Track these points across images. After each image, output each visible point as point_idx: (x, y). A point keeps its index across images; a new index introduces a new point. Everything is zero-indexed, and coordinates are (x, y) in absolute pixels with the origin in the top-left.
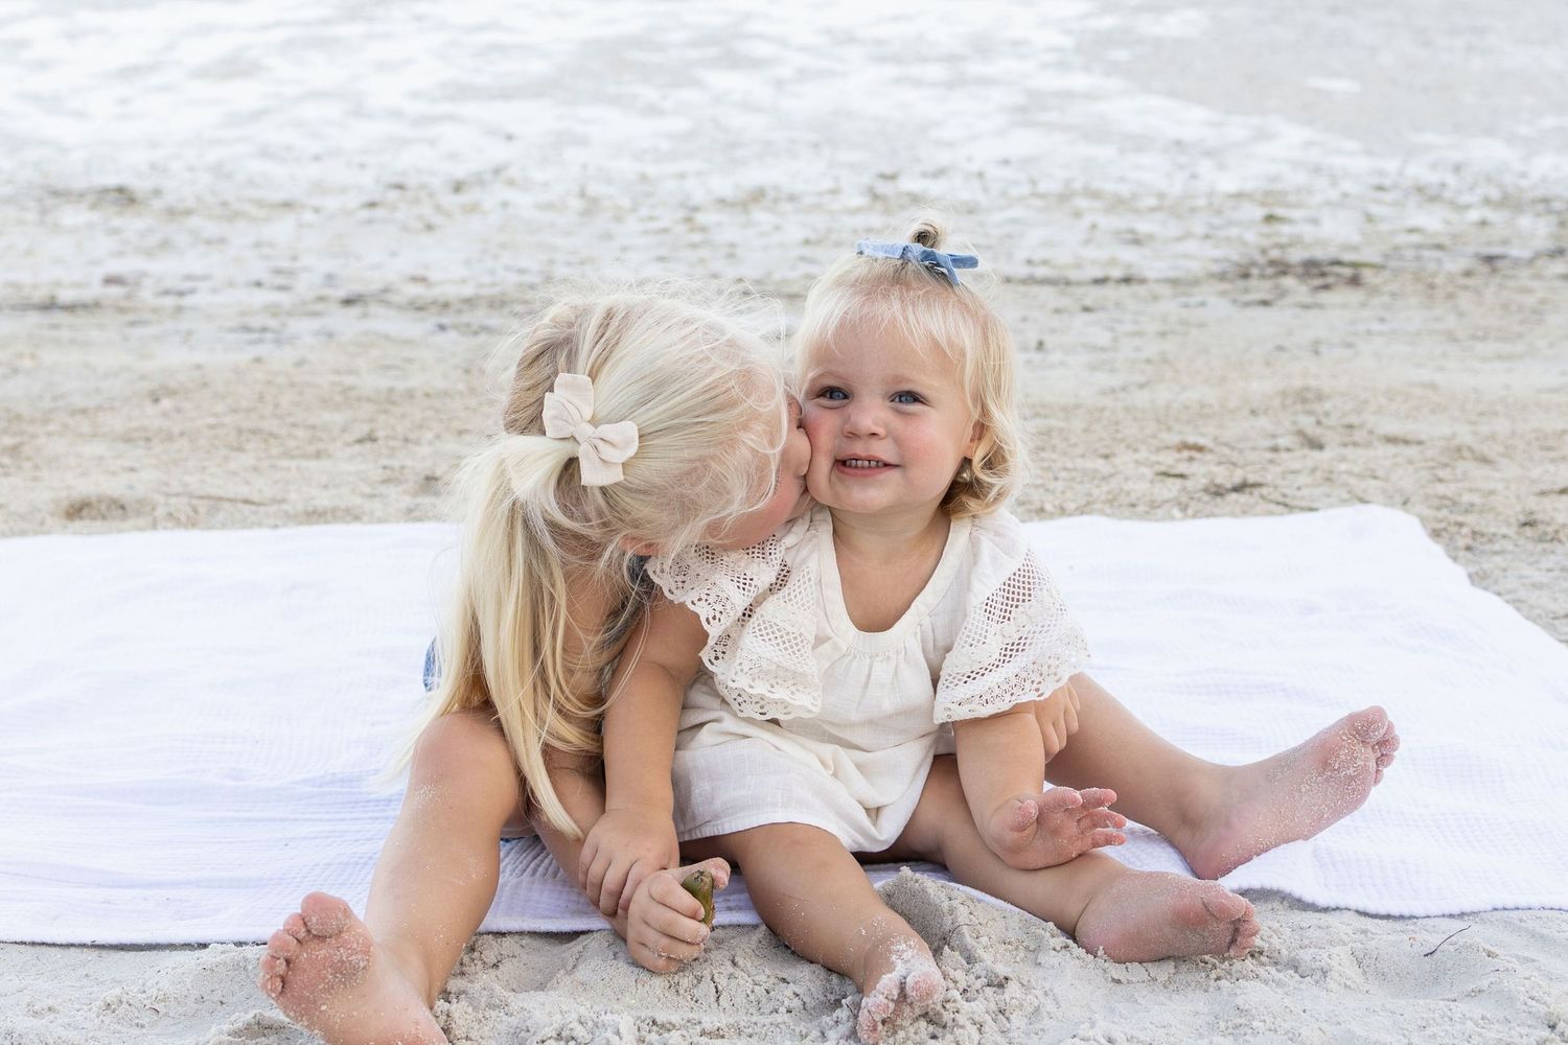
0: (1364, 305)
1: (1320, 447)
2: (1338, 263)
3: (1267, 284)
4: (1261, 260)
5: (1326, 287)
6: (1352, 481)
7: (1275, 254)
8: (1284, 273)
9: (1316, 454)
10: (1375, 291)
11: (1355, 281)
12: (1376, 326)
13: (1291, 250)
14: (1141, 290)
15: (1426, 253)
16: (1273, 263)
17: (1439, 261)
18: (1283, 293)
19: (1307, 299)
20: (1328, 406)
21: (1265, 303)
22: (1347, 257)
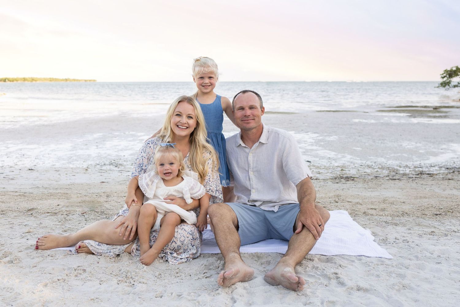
0: (353, 183)
1: (338, 203)
2: (352, 177)
3: (339, 180)
4: (339, 176)
5: (348, 181)
6: (340, 207)
7: (341, 176)
8: (342, 179)
9: (337, 204)
10: (356, 181)
11: (353, 180)
12: (354, 186)
13: (344, 175)
14: (318, 181)
15: (366, 176)
16: (340, 177)
17: (368, 177)
18: (341, 181)
19: (344, 182)
20: (341, 197)
21: (337, 183)
22: (353, 176)
